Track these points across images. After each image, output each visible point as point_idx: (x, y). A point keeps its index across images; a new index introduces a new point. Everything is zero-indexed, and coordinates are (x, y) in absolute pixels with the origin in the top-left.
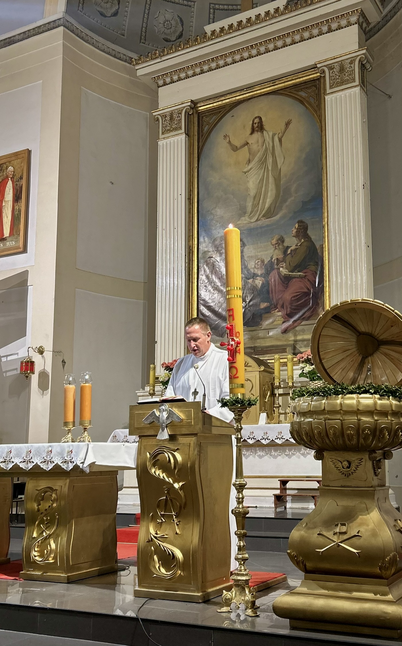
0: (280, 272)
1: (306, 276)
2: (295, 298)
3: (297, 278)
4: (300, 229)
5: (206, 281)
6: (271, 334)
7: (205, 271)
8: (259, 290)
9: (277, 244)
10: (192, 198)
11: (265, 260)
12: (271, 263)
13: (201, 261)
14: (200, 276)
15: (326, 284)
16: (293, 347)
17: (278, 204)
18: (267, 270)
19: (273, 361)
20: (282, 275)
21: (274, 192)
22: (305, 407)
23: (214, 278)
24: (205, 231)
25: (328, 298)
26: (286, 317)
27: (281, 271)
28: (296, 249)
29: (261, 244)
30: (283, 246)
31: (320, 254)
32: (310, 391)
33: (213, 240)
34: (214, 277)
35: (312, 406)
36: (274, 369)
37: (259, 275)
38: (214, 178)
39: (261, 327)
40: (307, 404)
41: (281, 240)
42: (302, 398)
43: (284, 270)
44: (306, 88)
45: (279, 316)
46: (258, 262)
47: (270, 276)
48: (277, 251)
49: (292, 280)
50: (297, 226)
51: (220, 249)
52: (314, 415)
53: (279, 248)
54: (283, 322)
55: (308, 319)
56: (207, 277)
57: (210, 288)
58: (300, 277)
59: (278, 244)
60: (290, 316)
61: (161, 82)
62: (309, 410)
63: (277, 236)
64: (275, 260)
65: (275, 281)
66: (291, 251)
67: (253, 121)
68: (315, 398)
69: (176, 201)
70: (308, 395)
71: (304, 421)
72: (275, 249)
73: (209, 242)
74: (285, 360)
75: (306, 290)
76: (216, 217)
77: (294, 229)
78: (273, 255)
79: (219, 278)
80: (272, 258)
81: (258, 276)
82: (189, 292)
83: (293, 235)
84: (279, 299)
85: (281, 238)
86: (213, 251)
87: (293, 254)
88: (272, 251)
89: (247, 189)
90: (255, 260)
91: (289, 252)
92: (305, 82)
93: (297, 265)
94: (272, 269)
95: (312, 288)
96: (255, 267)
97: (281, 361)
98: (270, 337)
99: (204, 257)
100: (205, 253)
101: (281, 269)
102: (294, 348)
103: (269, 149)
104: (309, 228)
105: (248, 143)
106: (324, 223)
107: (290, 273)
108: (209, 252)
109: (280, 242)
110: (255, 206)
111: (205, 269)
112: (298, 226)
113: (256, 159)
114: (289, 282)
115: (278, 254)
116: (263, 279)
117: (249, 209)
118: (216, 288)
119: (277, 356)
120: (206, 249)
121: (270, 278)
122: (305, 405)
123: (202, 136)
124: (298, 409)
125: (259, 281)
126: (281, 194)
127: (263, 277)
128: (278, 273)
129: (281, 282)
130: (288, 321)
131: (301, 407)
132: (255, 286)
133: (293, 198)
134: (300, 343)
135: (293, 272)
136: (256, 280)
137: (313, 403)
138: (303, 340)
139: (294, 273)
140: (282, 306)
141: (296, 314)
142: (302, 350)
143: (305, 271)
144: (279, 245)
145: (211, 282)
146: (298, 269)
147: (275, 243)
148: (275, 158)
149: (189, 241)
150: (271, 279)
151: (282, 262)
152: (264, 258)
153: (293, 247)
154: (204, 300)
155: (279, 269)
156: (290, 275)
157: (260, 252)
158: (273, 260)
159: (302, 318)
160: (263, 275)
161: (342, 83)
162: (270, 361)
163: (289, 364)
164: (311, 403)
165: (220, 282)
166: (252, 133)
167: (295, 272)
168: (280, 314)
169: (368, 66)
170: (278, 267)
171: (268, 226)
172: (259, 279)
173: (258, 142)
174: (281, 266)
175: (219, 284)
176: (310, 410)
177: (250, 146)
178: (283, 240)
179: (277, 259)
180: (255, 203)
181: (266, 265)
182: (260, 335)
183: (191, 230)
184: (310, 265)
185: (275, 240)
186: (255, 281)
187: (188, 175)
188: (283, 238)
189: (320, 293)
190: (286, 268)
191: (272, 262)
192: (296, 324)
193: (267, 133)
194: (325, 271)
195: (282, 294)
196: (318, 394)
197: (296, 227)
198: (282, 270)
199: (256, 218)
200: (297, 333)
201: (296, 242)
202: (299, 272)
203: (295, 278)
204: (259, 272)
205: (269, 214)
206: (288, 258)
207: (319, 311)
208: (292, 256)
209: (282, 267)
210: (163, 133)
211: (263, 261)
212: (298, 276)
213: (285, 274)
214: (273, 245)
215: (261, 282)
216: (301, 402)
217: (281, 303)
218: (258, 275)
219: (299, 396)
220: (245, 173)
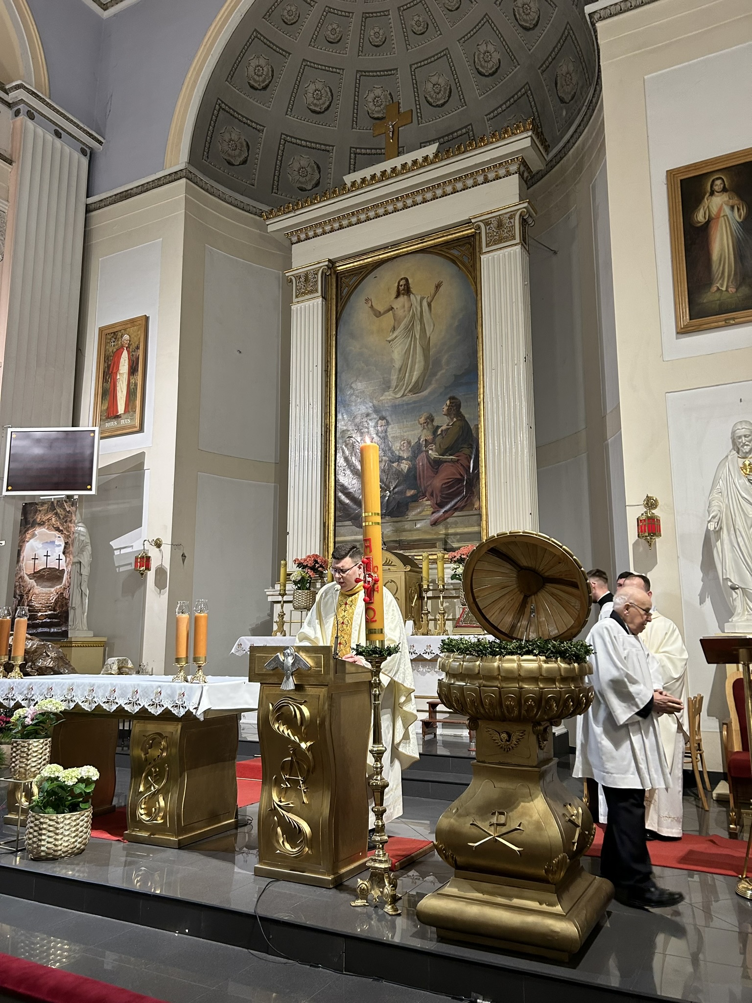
0: (429, 455)
1: (458, 460)
2: (446, 486)
3: (449, 462)
4: (452, 406)
5: (345, 464)
6: (418, 526)
7: (343, 452)
8: (406, 476)
10: (329, 370)
11: (412, 441)
12: (419, 445)
14: (338, 459)
15: (482, 470)
16: (444, 541)
17: (426, 378)
18: (415, 453)
19: (421, 558)
20: (431, 459)
21: (423, 363)
22: (456, 667)
23: (355, 460)
24: (344, 407)
25: (484, 486)
26: (436, 506)
28: (448, 429)
29: (408, 423)
30: (433, 425)
32: (462, 648)
33: (352, 417)
35: (464, 667)
36: (421, 568)
37: (405, 457)
38: (354, 347)
40: (458, 663)
42: (452, 655)
43: (433, 453)
44: (459, 246)
46: (404, 443)
47: (417, 459)
48: (425, 431)
49: (442, 465)
50: (448, 402)
51: (361, 426)
52: (466, 678)
53: (428, 428)
54: (433, 513)
55: (461, 509)
56: (346, 459)
57: (349, 472)
58: (452, 461)
59: (427, 423)
60: (440, 505)
61: (295, 239)
62: (461, 671)
63: (426, 414)
64: (423, 441)
65: (423, 465)
66: (442, 431)
67: (399, 283)
68: (467, 657)
69: (311, 373)
71: (454, 683)
72: (423, 430)
74: (435, 557)
75: (460, 477)
76: (355, 392)
77: (444, 406)
78: (421, 436)
80: (419, 439)
81: (404, 459)
82: (325, 476)
83: (444, 413)
84: (428, 486)
85: (430, 417)
86: (353, 430)
87: (444, 435)
88: (420, 431)
89: (392, 360)
90: (401, 441)
91: (439, 432)
92: (458, 239)
93: (448, 447)
94: (420, 451)
95: (467, 474)
96: (401, 448)
97: (430, 557)
98: (417, 529)
101: (430, 452)
102: (446, 543)
103: (417, 314)
104: (462, 404)
105: (392, 308)
106: (479, 400)
108: (349, 431)
109: (429, 420)
110: (400, 379)
112: (450, 403)
113: (402, 326)
114: (439, 467)
115: (426, 435)
116: (410, 463)
117: (393, 383)
118: (356, 473)
119: (425, 552)
121: (417, 462)
122: (456, 665)
123: (341, 299)
124: (448, 667)
125: (405, 466)
126: (431, 366)
127: (410, 461)
128: (426, 456)
129: (430, 466)
130: (438, 511)
131: (451, 665)
132: (400, 470)
133: (444, 371)
134: (452, 537)
135: (443, 456)
136: (402, 463)
137: (465, 663)
138: (455, 534)
139: (445, 457)
140: (432, 495)
141: (447, 504)
142: (455, 545)
143: (457, 454)
144: (427, 425)
145: (350, 465)
146: (449, 452)
147: (423, 422)
148: (423, 326)
149: (326, 418)
150: (419, 462)
151: (431, 443)
152: (411, 439)
153: (444, 427)
154: (342, 486)
155: (428, 452)
156: (440, 458)
157: (406, 432)
158: (421, 442)
159: (454, 509)
160: (410, 458)
161: (500, 241)
162: (417, 558)
163: (440, 562)
164: (463, 663)
166: (398, 296)
167: (447, 456)
168: (429, 503)
169: (530, 221)
170: (426, 449)
171: (415, 402)
172: (405, 463)
173: (404, 306)
177: (394, 310)
178: (432, 418)
179: (426, 440)
180: (401, 375)
181: (413, 446)
182: (406, 526)
183: (328, 406)
184: (462, 448)
185: (423, 418)
186: (400, 465)
187: (325, 343)
188: (432, 416)
190: (436, 451)
192: (447, 515)
193: (415, 296)
195: (431, 481)
196: (471, 652)
197: (448, 405)
199: (402, 394)
200: (448, 526)
201: (448, 421)
202: (450, 455)
203: (446, 462)
204: (405, 455)
205: (416, 389)
206: (439, 439)
208: (443, 438)
209: (431, 449)
210: (297, 297)
211: (409, 443)
212: (450, 460)
213: (434, 457)
214: (421, 424)
215: (407, 467)
216: (451, 660)
217: (429, 491)
219: (448, 650)
220: (390, 341)
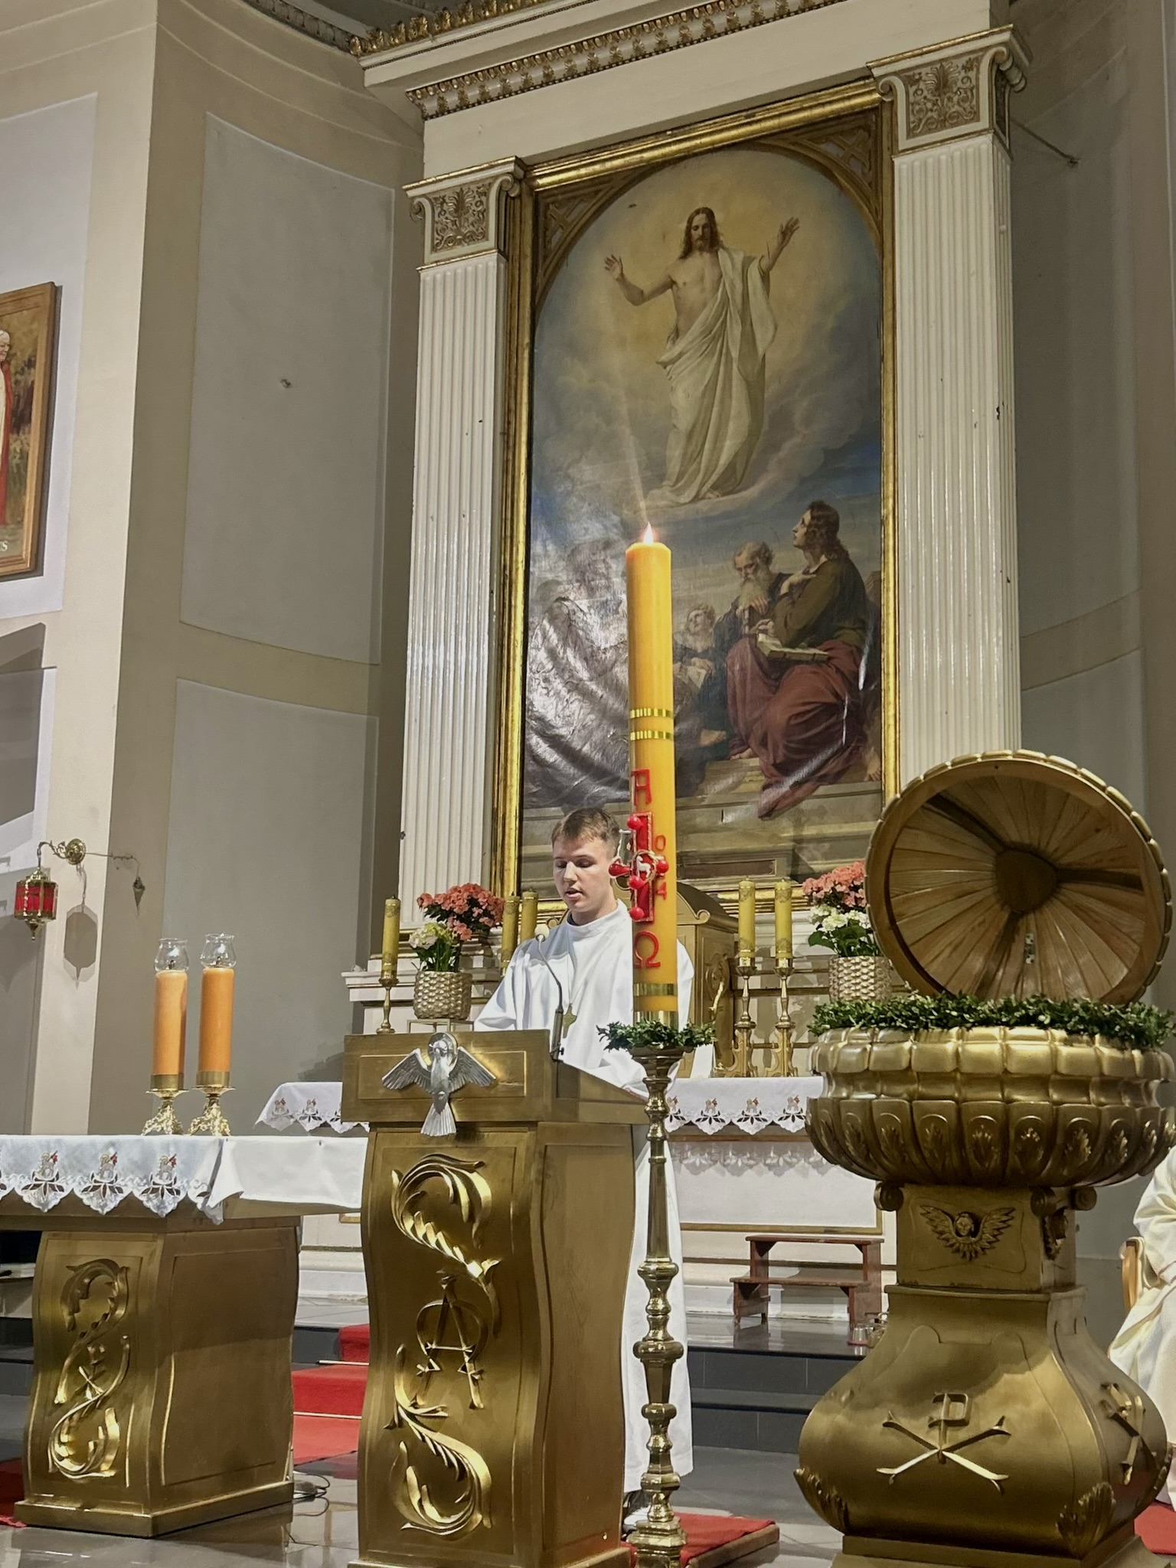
0: (758, 645)
1: (830, 658)
2: (800, 720)
3: (807, 662)
4: (816, 526)
5: (549, 666)
6: (729, 818)
7: (545, 637)
8: (699, 695)
9: (751, 566)
10: (512, 432)
11: (717, 611)
12: (733, 620)
13: (536, 609)
14: (531, 652)
15: (889, 682)
16: (791, 858)
17: (754, 456)
18: (723, 640)
19: (735, 896)
20: (763, 654)
21: (746, 419)
22: (854, 1058)
23: (571, 656)
24: (548, 524)
25: (892, 722)
26: (774, 771)
27: (762, 642)
28: (804, 584)
29: (706, 566)
30: (769, 573)
31: (871, 599)
32: (869, 1014)
33: (569, 551)
34: (570, 653)
35: (873, 1057)
36: (736, 920)
37: (700, 651)
38: (576, 377)
39: (702, 800)
40: (859, 1050)
41: (763, 557)
42: (844, 1033)
43: (768, 641)
44: (842, 133)
45: (752, 769)
46: (696, 616)
47: (729, 655)
48: (749, 586)
49: (790, 669)
50: (807, 517)
51: (589, 575)
52: (878, 1081)
53: (757, 579)
54: (765, 787)
55: (836, 778)
56: (552, 654)
57: (558, 684)
58: (814, 661)
59: (754, 567)
60: (784, 768)
61: (432, 106)
62: (866, 1067)
63: (750, 545)
64: (744, 610)
65: (742, 669)
66: (791, 586)
67: (690, 221)
68: (882, 1034)
69: (467, 440)
70: (861, 1023)
71: (848, 1097)
72: (744, 583)
73: (561, 558)
74: (770, 894)
75: (832, 699)
76: (579, 487)
77: (798, 526)
78: (738, 598)
79: (586, 659)
80: (735, 606)
81: (695, 654)
82: (499, 693)
83: (795, 543)
84: (756, 720)
85: (763, 551)
86: (570, 582)
87: (796, 596)
88: (736, 585)
89: (670, 411)
90: (687, 610)
91: (784, 588)
92: (839, 117)
93: (805, 627)
94: (736, 636)
95: (850, 692)
96: (688, 629)
97: (759, 895)
98: (727, 828)
99: (543, 599)
100: (547, 585)
101: (761, 637)
102: (795, 860)
103: (734, 300)
104: (841, 524)
105: (671, 284)
106: (884, 512)
107: (787, 650)
108: (558, 583)
109: (758, 560)
110: (691, 457)
111: (546, 633)
112: (813, 518)
113: (697, 327)
114: (782, 674)
115: (752, 595)
116: (710, 663)
117: (674, 467)
118: (576, 687)
119: (746, 884)
120: (550, 576)
121: (729, 662)
122: (854, 1054)
123: (545, 257)
124: (832, 1064)
125: (699, 670)
126: (766, 428)
127: (710, 660)
128: (752, 649)
129: (761, 673)
130: (779, 783)
131: (842, 1057)
132: (687, 682)
133: (797, 440)
134: (811, 846)
135: (793, 647)
136: (690, 665)
137: (875, 1048)
138: (820, 839)
139: (799, 651)
140: (763, 743)
141: (799, 764)
142: (818, 866)
143: (826, 645)
144: (755, 571)
145: (561, 668)
146: (808, 639)
147: (745, 563)
148: (748, 327)
149: (502, 552)
150: (733, 665)
151: (763, 617)
152: (715, 607)
153: (797, 577)
154: (541, 719)
155: (755, 637)
156: (785, 654)
157: (701, 588)
158: (738, 612)
159: (819, 777)
160: (710, 652)
161: (942, 122)
162: (727, 896)
163: (781, 907)
164: (871, 1049)
165: (589, 668)
166: (688, 251)
167: (803, 648)
168: (755, 762)
169: (1016, 77)
170: (752, 631)
171: (726, 515)
172: (698, 664)
173: (702, 279)
174: (761, 628)
175: (584, 674)
176: (868, 1069)
177: (678, 288)
178: (767, 555)
179: (751, 608)
180: (690, 449)
181: (718, 623)
182: (698, 820)
183: (509, 523)
184: (842, 628)
185: (745, 555)
186: (686, 670)
187: (504, 367)
188: (767, 550)
189: (869, 709)
190: (776, 636)
191: (735, 616)
192: (799, 793)
193: (730, 255)
194: (884, 647)
195: (763, 708)
196: (890, 1023)
197: (807, 522)
198: (765, 640)
199: (693, 494)
200: (803, 819)
201: (805, 562)
202: (811, 645)
203: (799, 662)
204: (699, 645)
205: (730, 481)
206: (782, 607)
207: (868, 757)
208: (793, 603)
209: (765, 632)
210: (434, 249)
211: (709, 615)
212: (810, 658)
213: (772, 651)
214: (740, 569)
215: (704, 672)
216: (840, 1045)
217: (758, 732)
218: (695, 651)
219: (834, 1026)
220: (665, 365)
